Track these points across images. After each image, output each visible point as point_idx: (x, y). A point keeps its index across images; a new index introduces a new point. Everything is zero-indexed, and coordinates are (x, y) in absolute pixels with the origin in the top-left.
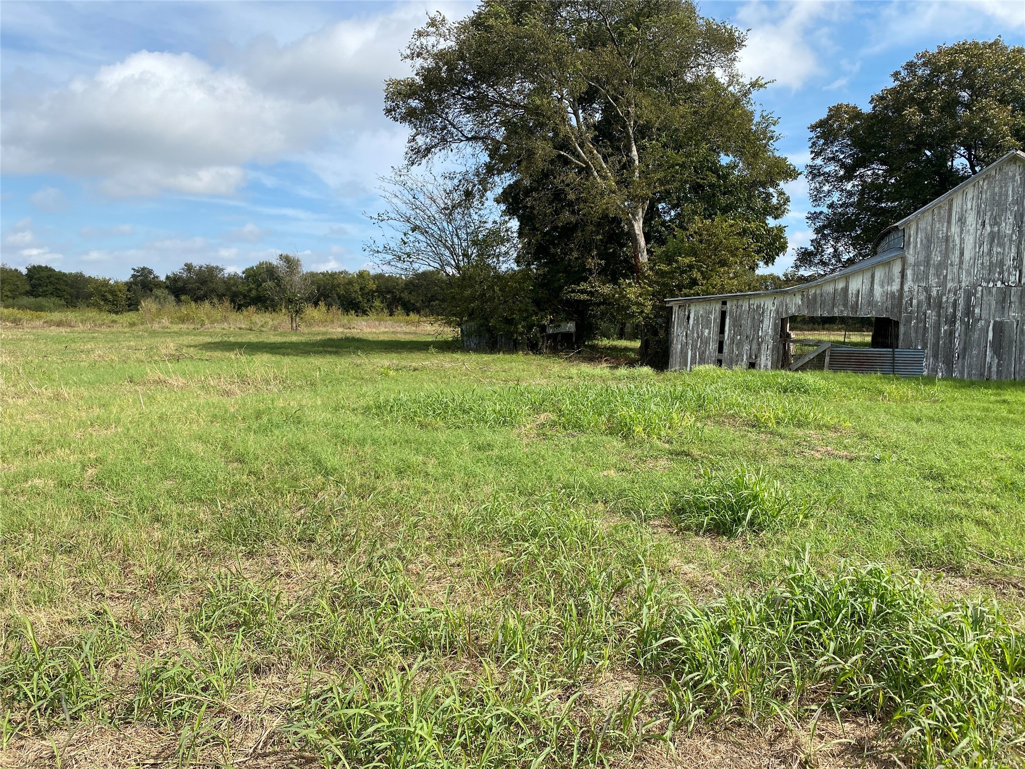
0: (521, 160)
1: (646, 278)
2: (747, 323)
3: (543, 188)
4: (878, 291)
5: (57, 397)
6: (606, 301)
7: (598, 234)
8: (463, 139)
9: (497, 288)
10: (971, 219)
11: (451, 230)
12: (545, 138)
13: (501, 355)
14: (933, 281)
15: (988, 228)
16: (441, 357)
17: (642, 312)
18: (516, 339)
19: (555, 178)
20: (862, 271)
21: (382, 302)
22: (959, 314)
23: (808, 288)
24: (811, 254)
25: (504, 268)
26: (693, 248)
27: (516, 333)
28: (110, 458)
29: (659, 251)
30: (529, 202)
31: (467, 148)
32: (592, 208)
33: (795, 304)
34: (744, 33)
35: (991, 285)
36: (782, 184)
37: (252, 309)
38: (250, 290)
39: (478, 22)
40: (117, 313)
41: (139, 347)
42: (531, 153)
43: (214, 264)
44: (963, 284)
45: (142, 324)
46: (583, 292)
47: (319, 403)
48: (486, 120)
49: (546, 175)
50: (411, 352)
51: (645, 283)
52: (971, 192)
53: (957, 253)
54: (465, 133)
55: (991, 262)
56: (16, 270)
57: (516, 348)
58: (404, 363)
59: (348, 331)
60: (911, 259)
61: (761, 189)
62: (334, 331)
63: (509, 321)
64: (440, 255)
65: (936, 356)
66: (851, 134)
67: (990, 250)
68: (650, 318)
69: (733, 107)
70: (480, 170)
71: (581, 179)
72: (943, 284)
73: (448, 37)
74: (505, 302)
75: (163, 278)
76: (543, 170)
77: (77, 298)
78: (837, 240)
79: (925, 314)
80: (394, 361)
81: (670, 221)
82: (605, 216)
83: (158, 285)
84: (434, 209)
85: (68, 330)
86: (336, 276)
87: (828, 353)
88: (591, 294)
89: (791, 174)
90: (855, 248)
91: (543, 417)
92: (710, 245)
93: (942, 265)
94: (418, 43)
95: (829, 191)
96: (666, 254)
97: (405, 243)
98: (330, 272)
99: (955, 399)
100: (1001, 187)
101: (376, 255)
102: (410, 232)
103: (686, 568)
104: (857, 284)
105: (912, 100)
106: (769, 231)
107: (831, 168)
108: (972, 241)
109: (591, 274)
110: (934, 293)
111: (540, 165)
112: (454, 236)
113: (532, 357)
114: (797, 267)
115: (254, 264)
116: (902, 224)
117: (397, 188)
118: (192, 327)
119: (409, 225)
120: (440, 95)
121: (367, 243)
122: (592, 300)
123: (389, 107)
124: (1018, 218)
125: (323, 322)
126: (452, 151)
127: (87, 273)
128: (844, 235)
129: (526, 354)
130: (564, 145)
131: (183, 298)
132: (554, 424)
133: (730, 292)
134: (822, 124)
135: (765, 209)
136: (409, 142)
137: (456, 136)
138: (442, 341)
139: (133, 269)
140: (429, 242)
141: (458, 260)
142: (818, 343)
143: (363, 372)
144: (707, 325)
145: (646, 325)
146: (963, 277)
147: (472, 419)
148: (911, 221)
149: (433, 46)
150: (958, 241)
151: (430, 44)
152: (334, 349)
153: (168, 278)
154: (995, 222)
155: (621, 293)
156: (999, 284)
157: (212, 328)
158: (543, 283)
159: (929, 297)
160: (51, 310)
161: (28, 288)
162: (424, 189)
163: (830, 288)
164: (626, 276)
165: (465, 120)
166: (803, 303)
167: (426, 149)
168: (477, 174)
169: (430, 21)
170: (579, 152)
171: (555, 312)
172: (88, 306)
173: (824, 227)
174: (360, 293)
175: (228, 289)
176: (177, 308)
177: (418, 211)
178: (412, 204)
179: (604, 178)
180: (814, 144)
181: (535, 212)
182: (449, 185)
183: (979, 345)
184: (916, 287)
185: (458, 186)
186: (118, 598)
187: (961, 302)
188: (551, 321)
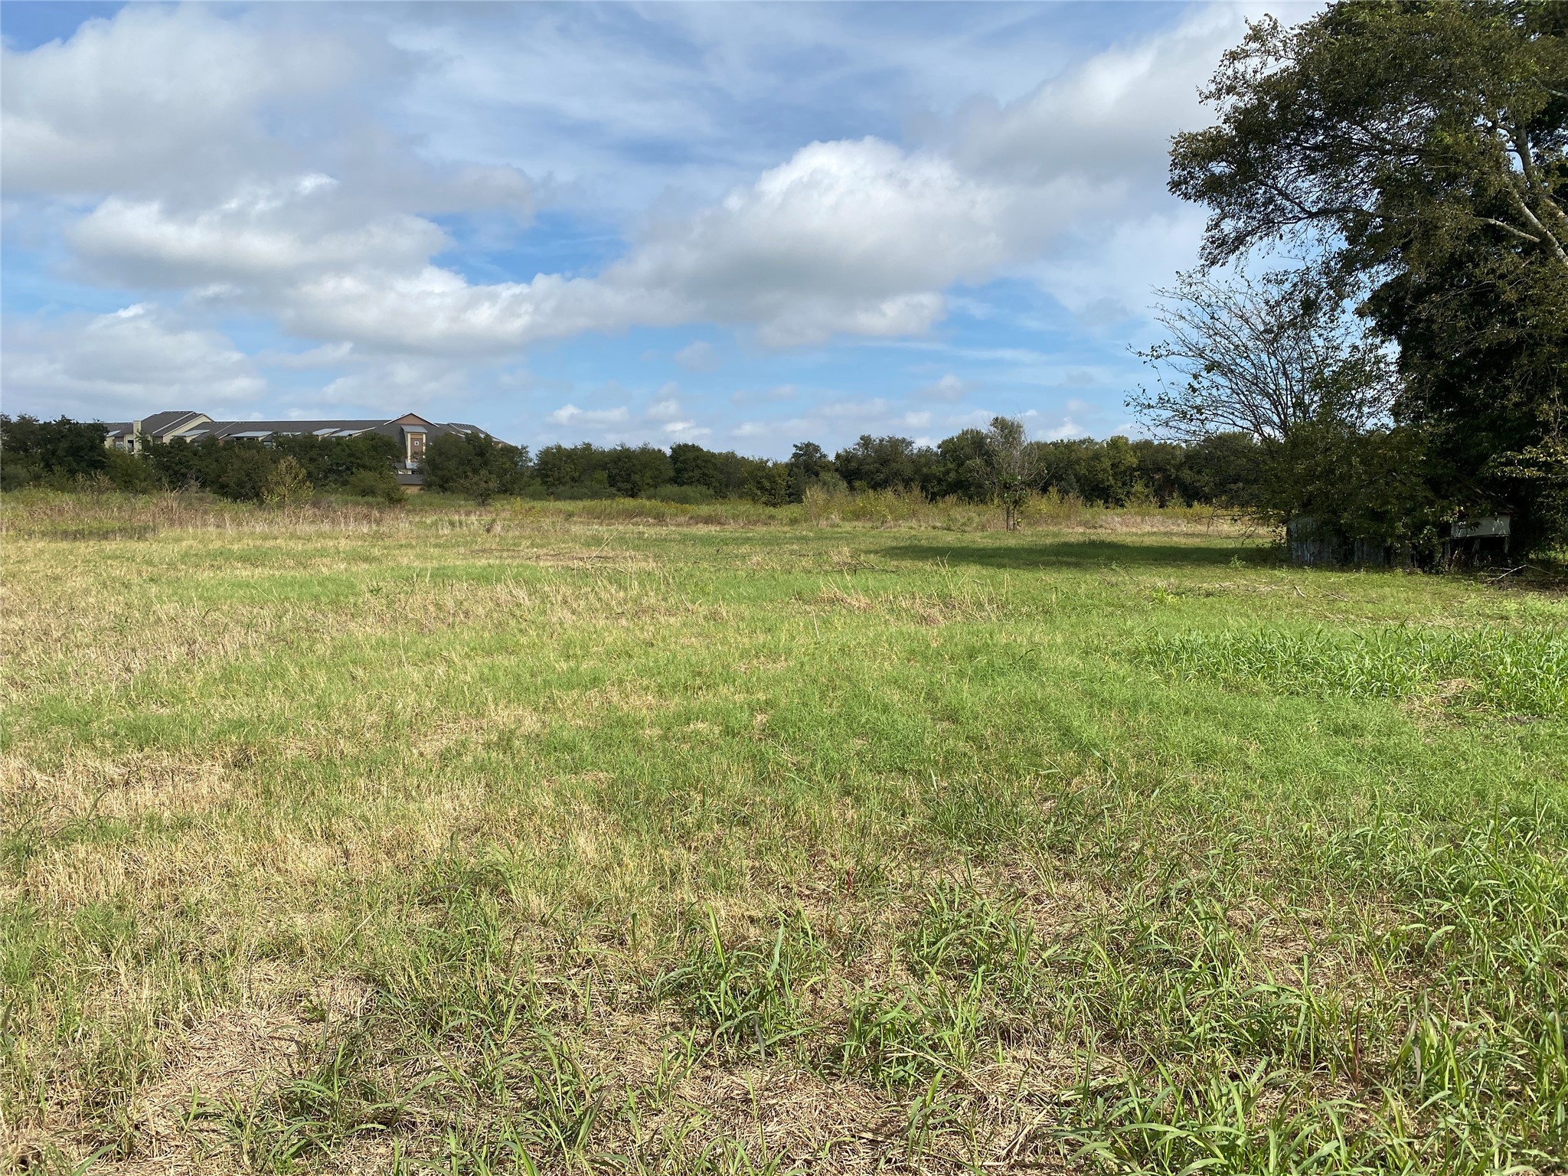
0: (1411, 241)
3: (1452, 285)
5: (713, 616)
7: (1563, 356)
8: (1302, 215)
9: (1355, 460)
11: (1274, 366)
13: (1362, 575)
16: (1251, 575)
18: (1391, 547)
19: (1476, 266)
21: (1147, 486)
25: (1370, 424)
27: (1391, 536)
28: (783, 702)
30: (1423, 311)
31: (1310, 231)
32: (1551, 313)
37: (951, 499)
38: (947, 472)
39: (1335, 21)
40: (774, 505)
41: (804, 552)
42: (1429, 230)
43: (899, 436)
45: (806, 520)
46: (1528, 463)
47: (1059, 640)
48: (1345, 181)
49: (1455, 263)
54: (1307, 206)
56: (660, 451)
57: (1389, 563)
58: (1188, 583)
59: (1092, 531)
62: (1071, 531)
63: (1378, 516)
64: (1252, 408)
70: (1332, 263)
71: (1531, 263)
73: (1282, 53)
74: (1371, 482)
75: (832, 458)
76: (1452, 255)
77: (727, 486)
80: (1172, 580)
83: (826, 466)
84: (1245, 334)
85: (718, 529)
86: (1075, 448)
88: (1547, 466)
91: (1454, 686)
94: (1230, 72)
97: (1194, 390)
98: (1066, 441)
101: (1146, 411)
102: (1204, 373)
109: (1547, 431)
111: (1448, 246)
112: (1280, 375)
113: (1421, 578)
115: (954, 433)
117: (1185, 305)
118: (869, 525)
119: (1202, 361)
120: (1264, 150)
121: (1132, 393)
122: (1547, 479)
123: (1176, 178)
125: (1054, 518)
126: (1281, 237)
127: (740, 453)
129: (1409, 574)
130: (1500, 206)
131: (857, 484)
132: (1479, 699)
136: (1208, 230)
137: (1291, 212)
138: (1251, 550)
139: (795, 446)
140: (1234, 386)
141: (1285, 415)
143: (1122, 596)
147: (1320, 680)
149: (1255, 72)
151: (1250, 71)
152: (1074, 560)
153: (838, 456)
157: (895, 526)
158: (1446, 450)
160: (697, 502)
161: (672, 473)
162: (1230, 303)
165: (1307, 184)
167: (1237, 238)
168: (1327, 270)
169: (1251, 32)
170: (1527, 217)
171: (1471, 500)
172: (741, 497)
174: (1111, 472)
175: (917, 471)
176: (849, 498)
177: (1218, 339)
178: (1208, 328)
181: (1435, 327)
182: (1275, 293)
185: (1291, 293)
186: (807, 896)
188: (1462, 517)
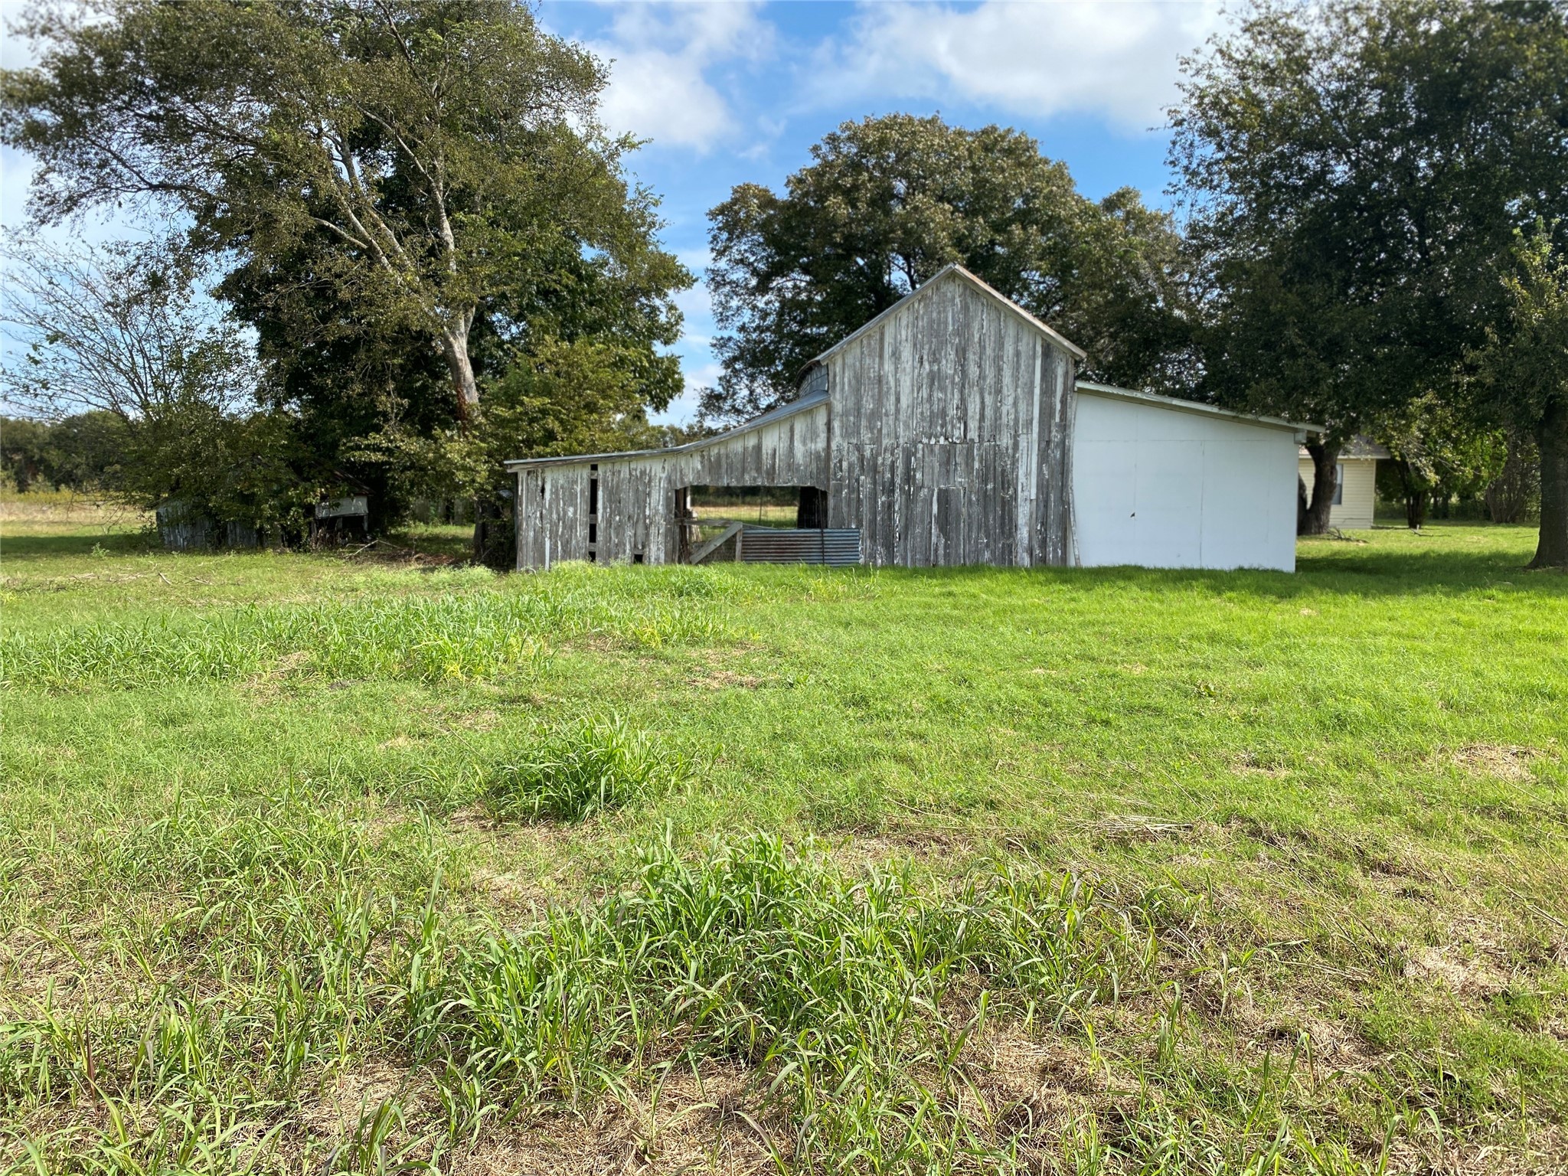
0: (254, 231)
1: (477, 427)
2: (628, 496)
4: (799, 449)
6: (415, 465)
7: (395, 354)
8: (142, 185)
9: (221, 443)
10: (906, 353)
11: (129, 341)
12: (294, 197)
13: (231, 557)
14: (866, 436)
15: (927, 366)
16: (115, 563)
17: (473, 481)
18: (262, 528)
19: (315, 263)
20: (778, 422)
22: (898, 481)
23: (709, 446)
24: (719, 397)
25: (234, 407)
26: (546, 384)
27: (260, 518)
29: (495, 386)
30: (271, 300)
31: (153, 203)
32: (381, 314)
33: (692, 470)
34: (606, 65)
35: (933, 441)
36: (671, 292)
42: (269, 220)
44: (901, 441)
46: (377, 449)
48: (185, 158)
49: (301, 256)
50: (56, 557)
51: (475, 437)
52: (905, 317)
53: (892, 398)
54: (147, 176)
55: (932, 412)
57: (262, 544)
58: (38, 578)
60: (838, 407)
61: (643, 300)
63: (247, 499)
64: (109, 386)
65: (873, 537)
66: (764, 227)
67: (930, 396)
68: (486, 491)
69: (595, 174)
70: (179, 241)
71: (361, 267)
72: (877, 440)
73: (102, 6)
74: (239, 466)
76: (292, 249)
78: (752, 378)
79: (858, 480)
80: (19, 575)
81: (510, 342)
82: (403, 328)
84: (91, 306)
87: (739, 538)
88: (388, 451)
89: (683, 280)
90: (776, 390)
91: (292, 660)
92: (571, 381)
93: (875, 415)
94: (42, 10)
95: (739, 308)
96: (506, 390)
97: (36, 362)
99: (893, 594)
100: (939, 313)
102: (46, 344)
103: (500, 880)
104: (773, 441)
105: (836, 188)
106: (656, 363)
107: (739, 274)
108: (908, 383)
109: (387, 420)
110: (867, 453)
111: (288, 240)
112: (135, 353)
113: (288, 557)
114: (702, 415)
116: (825, 358)
117: (15, 264)
119: (42, 330)
120: (92, 107)
122: (390, 464)
124: (961, 354)
126: (120, 204)
128: (761, 372)
129: (279, 554)
130: (330, 211)
132: (311, 670)
133: (605, 451)
134: (722, 210)
135: (649, 330)
136: (34, 183)
137: (129, 180)
138: (119, 536)
140: (85, 362)
141: (145, 394)
142: (726, 523)
144: (571, 500)
145: (481, 502)
146: (901, 431)
148: (835, 354)
149: (73, 19)
150: (892, 383)
151: (66, 15)
154: (935, 360)
155: (436, 451)
156: (942, 440)
158: (308, 434)
159: (862, 458)
162: (72, 269)
163: (737, 446)
164: (445, 425)
165: (145, 154)
166: (703, 467)
167: (70, 198)
168: (173, 248)
170: (355, 225)
171: (331, 481)
173: (735, 359)
177: (60, 307)
178: (48, 294)
179: (401, 268)
180: (715, 238)
181: (285, 317)
182: (121, 264)
183: (922, 521)
184: (845, 445)
185: (135, 267)
187: (899, 464)
188: (324, 498)
